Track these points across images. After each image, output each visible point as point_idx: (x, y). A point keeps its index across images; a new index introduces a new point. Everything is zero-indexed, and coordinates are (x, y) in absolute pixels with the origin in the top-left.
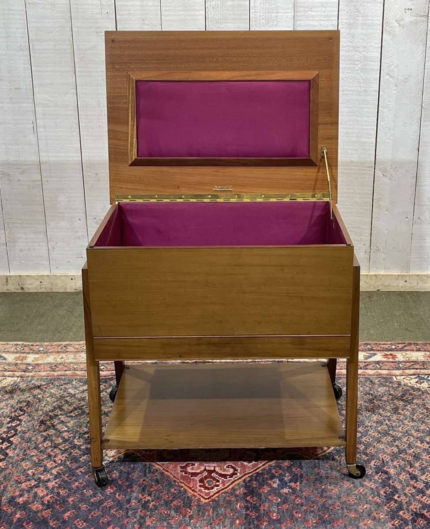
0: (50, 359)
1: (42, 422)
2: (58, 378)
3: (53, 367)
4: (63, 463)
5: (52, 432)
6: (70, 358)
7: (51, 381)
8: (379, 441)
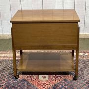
0: (3, 55)
1: (1, 71)
2: (5, 60)
3: (4, 57)
4: (7, 81)
5: (4, 73)
6: (8, 55)
7: (3, 61)
8: (87, 75)
